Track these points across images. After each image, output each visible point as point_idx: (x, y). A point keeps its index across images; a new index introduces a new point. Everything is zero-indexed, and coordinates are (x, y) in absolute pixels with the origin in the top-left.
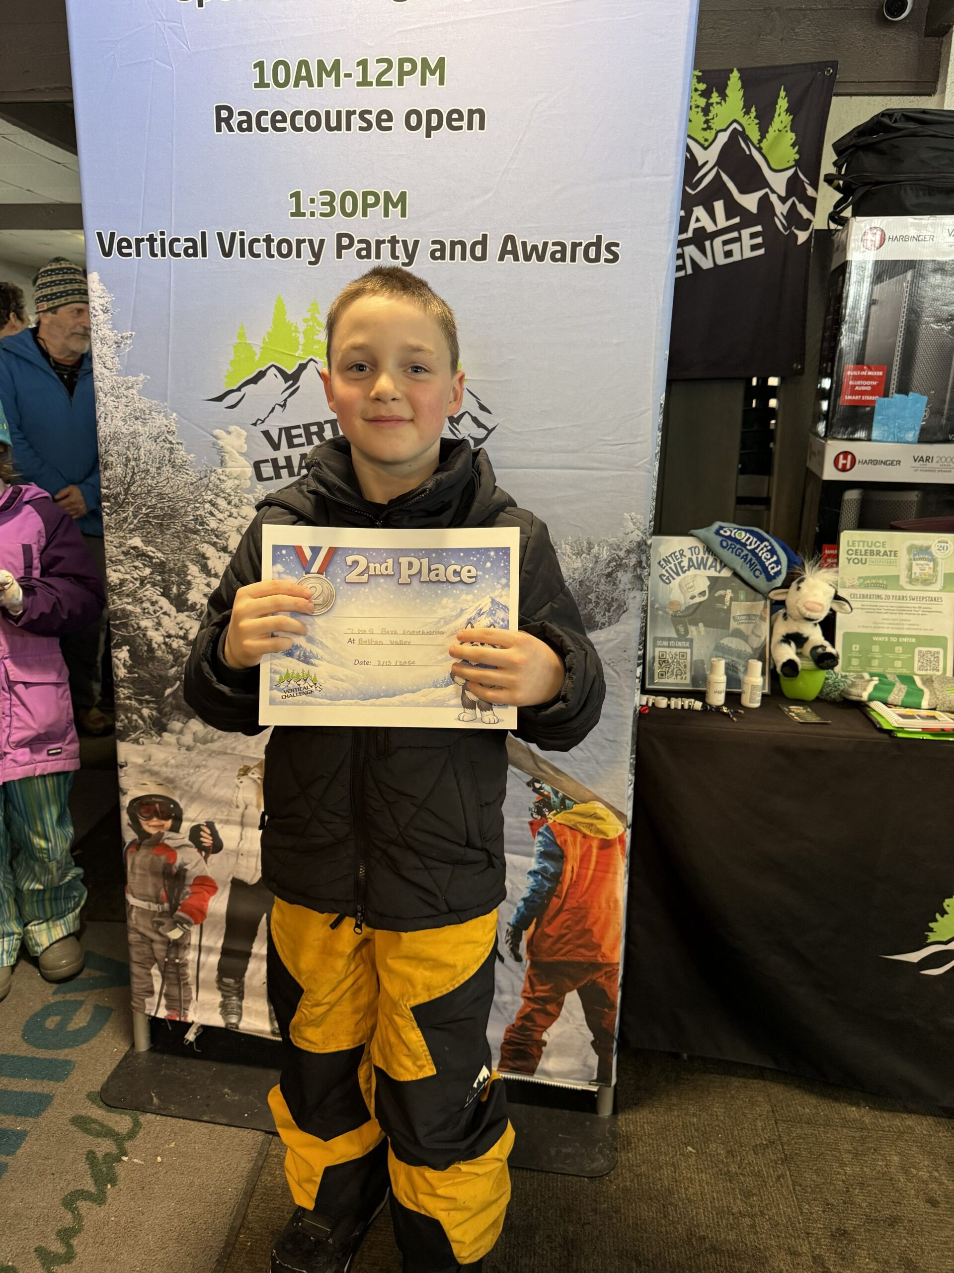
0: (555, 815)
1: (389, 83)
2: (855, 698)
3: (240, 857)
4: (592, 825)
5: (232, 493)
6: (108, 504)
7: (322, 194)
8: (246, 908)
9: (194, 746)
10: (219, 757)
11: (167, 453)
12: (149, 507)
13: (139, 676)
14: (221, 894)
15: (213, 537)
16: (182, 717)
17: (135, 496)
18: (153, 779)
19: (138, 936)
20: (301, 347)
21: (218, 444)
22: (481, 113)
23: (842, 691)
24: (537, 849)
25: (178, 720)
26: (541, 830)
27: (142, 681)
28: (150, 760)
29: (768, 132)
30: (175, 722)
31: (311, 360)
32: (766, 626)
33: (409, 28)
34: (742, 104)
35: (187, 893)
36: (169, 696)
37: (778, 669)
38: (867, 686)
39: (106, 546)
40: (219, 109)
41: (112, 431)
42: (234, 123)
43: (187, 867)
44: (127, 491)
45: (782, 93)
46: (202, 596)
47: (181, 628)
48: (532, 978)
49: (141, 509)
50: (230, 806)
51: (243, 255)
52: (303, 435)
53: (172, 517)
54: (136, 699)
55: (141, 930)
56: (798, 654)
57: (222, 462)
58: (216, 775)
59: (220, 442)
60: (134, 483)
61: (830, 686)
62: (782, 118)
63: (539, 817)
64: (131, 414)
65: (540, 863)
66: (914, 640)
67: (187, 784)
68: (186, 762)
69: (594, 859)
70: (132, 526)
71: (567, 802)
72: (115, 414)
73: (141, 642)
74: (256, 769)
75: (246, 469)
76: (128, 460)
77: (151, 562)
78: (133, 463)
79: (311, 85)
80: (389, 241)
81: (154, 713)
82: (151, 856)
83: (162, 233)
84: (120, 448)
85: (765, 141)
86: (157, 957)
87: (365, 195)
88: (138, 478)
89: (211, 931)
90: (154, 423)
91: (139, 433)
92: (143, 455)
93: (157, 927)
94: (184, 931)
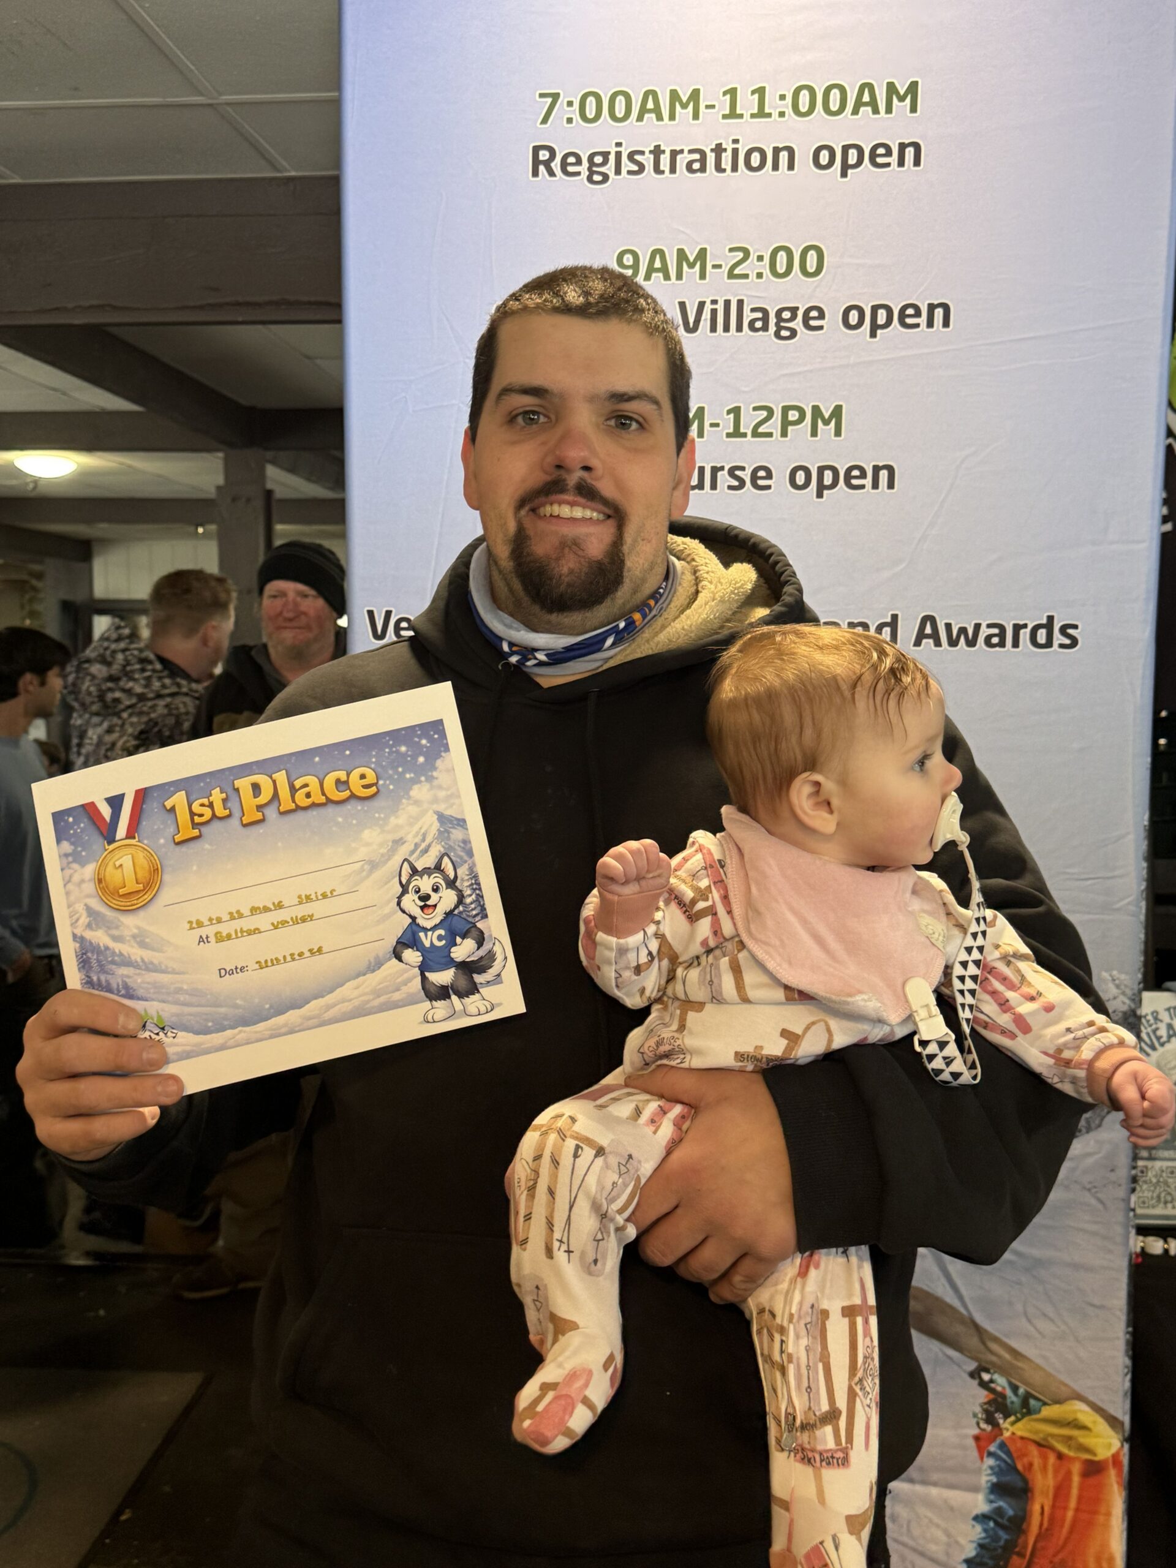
0: (1013, 1424)
1: (770, 435)
4: (1070, 1438)
22: (890, 470)
24: (986, 1479)
26: (992, 1448)
33: (795, 371)
63: (989, 1428)
65: (991, 1502)
69: (1075, 1492)
71: (1032, 1402)
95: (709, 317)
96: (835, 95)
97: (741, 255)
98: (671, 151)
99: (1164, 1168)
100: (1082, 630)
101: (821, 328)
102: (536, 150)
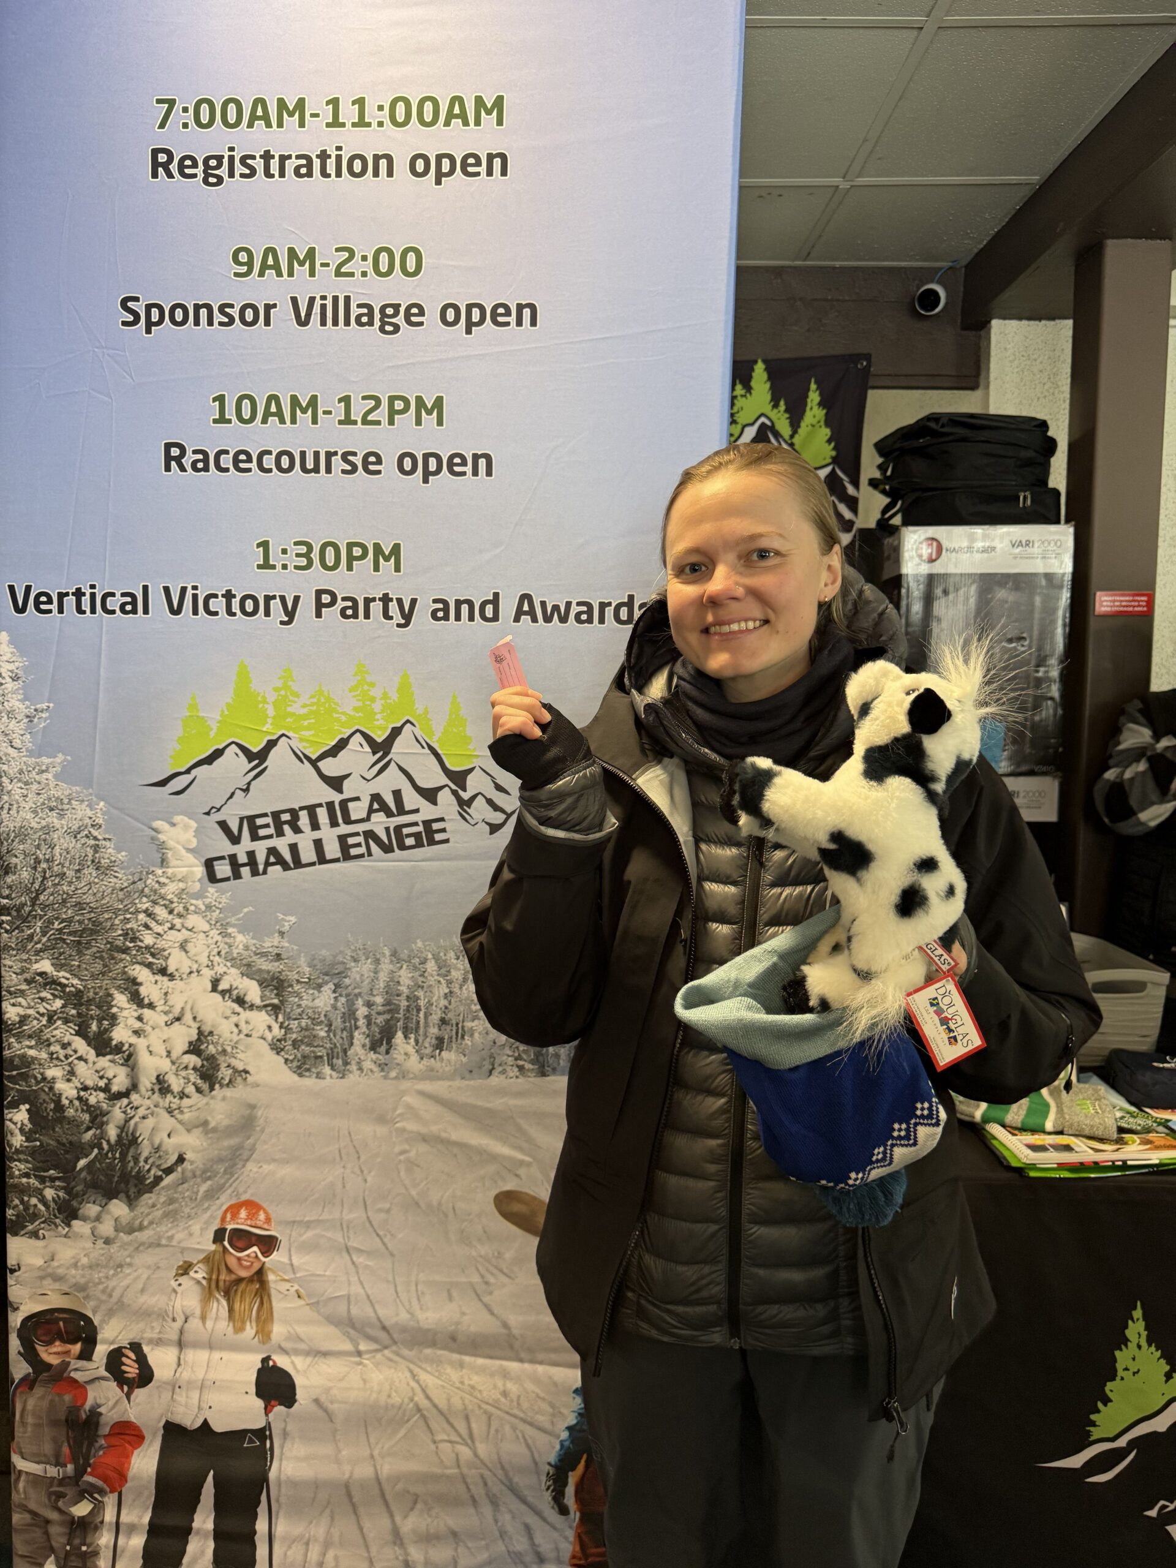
1: (378, 423)
2: (966, 1119)
3: (177, 1390)
5: (175, 900)
6: (9, 918)
7: (296, 544)
8: (185, 1464)
9: (116, 1237)
10: (151, 1250)
11: (90, 852)
12: (63, 921)
13: (42, 1144)
14: (149, 1445)
15: (148, 956)
16: (100, 1198)
17: (44, 907)
18: (57, 1286)
19: (27, 1516)
20: (269, 721)
21: (158, 839)
22: (488, 458)
25: (94, 1202)
27: (46, 1151)
28: (53, 1260)
29: (799, 426)
30: (88, 1205)
31: (283, 735)
33: (400, 363)
34: (769, 397)
35: (101, 1448)
36: (82, 1170)
39: (3, 973)
40: (168, 446)
41: (18, 825)
42: (187, 461)
43: (102, 1410)
44: (34, 901)
45: (813, 386)
46: (130, 1033)
47: (101, 1078)
48: (583, 1536)
49: (53, 924)
51: (195, 612)
52: (272, 825)
53: (93, 932)
54: (36, 1176)
55: (32, 1506)
57: (163, 861)
58: (145, 1276)
59: (162, 837)
60: (45, 890)
62: (814, 413)
64: (44, 804)
67: (103, 1291)
70: (39, 946)
72: (23, 804)
73: (47, 1100)
74: (200, 1265)
75: (195, 869)
76: (38, 861)
77: (64, 992)
78: (44, 865)
79: (282, 421)
80: (380, 599)
81: (61, 1194)
82: (50, 1398)
83: (93, 587)
84: (27, 846)
85: (797, 436)
86: (54, 1544)
87: (350, 546)
88: (50, 883)
89: (134, 1500)
90: (75, 814)
91: (53, 827)
92: (57, 854)
93: (57, 1501)
94: (95, 1504)
95: (319, 311)
96: (428, 107)
97: (346, 255)
98: (280, 156)
101: (421, 324)
102: (155, 152)
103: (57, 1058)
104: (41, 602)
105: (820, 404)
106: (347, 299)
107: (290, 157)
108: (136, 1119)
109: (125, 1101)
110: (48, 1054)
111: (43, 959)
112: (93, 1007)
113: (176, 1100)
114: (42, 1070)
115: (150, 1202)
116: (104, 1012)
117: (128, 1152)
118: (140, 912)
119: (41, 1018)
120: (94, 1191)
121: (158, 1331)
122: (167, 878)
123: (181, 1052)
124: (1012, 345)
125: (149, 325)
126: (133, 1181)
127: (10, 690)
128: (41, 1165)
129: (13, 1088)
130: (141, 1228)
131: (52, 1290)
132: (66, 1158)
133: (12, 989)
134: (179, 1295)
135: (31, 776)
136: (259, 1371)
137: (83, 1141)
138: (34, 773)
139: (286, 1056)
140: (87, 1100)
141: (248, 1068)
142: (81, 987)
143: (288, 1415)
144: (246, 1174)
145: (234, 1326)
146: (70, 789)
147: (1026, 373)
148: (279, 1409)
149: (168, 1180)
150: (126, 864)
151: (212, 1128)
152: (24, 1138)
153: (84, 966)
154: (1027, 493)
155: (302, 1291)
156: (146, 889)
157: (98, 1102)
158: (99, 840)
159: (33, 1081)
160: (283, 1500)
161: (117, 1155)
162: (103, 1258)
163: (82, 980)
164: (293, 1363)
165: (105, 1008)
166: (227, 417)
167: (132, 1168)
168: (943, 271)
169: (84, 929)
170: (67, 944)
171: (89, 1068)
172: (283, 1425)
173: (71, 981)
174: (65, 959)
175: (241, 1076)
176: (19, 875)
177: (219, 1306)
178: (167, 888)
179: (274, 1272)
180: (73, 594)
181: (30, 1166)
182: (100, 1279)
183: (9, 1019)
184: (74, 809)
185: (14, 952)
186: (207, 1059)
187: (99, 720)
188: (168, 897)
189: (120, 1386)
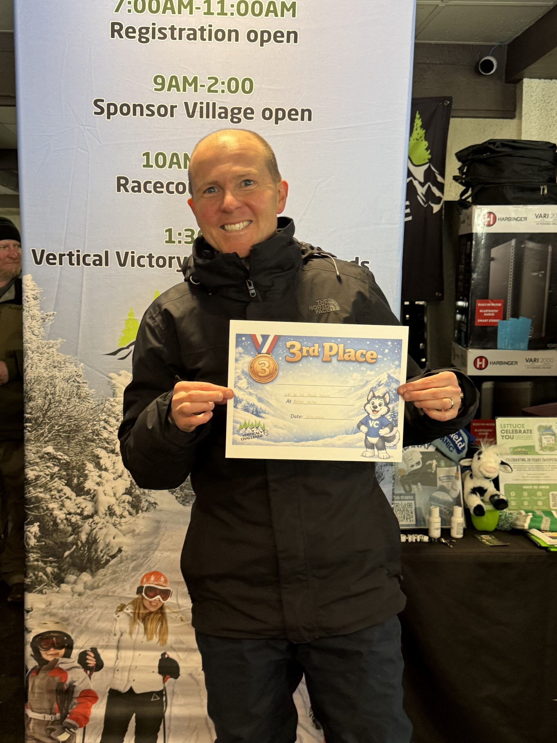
2: (520, 528)
6: (30, 424)
7: (186, 230)
8: (120, 710)
9: (84, 593)
10: (103, 599)
11: (75, 389)
12: (60, 426)
13: (46, 544)
14: (101, 701)
15: (105, 443)
16: (76, 572)
17: (50, 418)
18: (52, 619)
19: (34, 741)
21: (112, 383)
23: (511, 523)
25: (73, 574)
27: (48, 547)
28: (50, 605)
30: (70, 576)
32: (459, 483)
35: (75, 704)
36: (67, 557)
37: (472, 512)
38: (526, 519)
39: (26, 453)
40: (119, 179)
41: (36, 375)
42: (129, 187)
43: (76, 684)
44: (44, 415)
46: (95, 484)
47: (79, 508)
49: (55, 427)
50: (110, 635)
51: (133, 265)
53: (76, 431)
54: (42, 561)
55: (37, 736)
56: (482, 500)
57: (114, 394)
58: (100, 612)
59: (114, 382)
60: (50, 409)
61: (503, 520)
62: (418, 132)
64: (50, 364)
66: (548, 487)
67: (78, 621)
68: (77, 605)
70: (47, 439)
72: (39, 364)
73: (49, 520)
74: (129, 606)
76: (47, 394)
77: (59, 463)
78: (50, 396)
79: (180, 167)
81: (56, 570)
82: (47, 678)
83: (78, 251)
84: (41, 387)
88: (53, 406)
89: (92, 732)
90: (67, 370)
91: (56, 376)
92: (58, 391)
93: (50, 733)
94: (71, 734)
95: (199, 110)
96: (257, 6)
97: (214, 81)
98: (179, 28)
99: (406, 504)
100: (371, 264)
101: (252, 118)
102: (113, 24)
103: (55, 498)
104: (50, 259)
105: (422, 127)
106: (214, 104)
107: (184, 29)
108: (97, 529)
109: (91, 520)
110: (51, 496)
111: (48, 446)
112: (75, 471)
113: (118, 519)
114: (46, 505)
115: (103, 573)
116: (81, 473)
117: (91, 548)
118: (101, 421)
119: (47, 477)
120: (74, 568)
121: (106, 641)
122: (116, 402)
123: (121, 494)
124: (535, 94)
125: (109, 115)
126: (94, 563)
127: (33, 304)
128: (45, 555)
129: (31, 514)
130: (98, 587)
131: (49, 621)
132: (58, 551)
133: (31, 462)
134: (118, 622)
135: (43, 350)
136: (160, 661)
137: (68, 541)
138: (45, 348)
139: (177, 495)
140: (71, 520)
141: (156, 502)
142: (69, 460)
143: (175, 683)
144: (155, 557)
145: (147, 637)
146: (65, 357)
147: (543, 111)
148: (171, 680)
149: (113, 562)
150: (94, 395)
151: (137, 533)
152: (36, 541)
153: (71, 449)
154: (545, 187)
155: (184, 618)
156: (105, 408)
157: (77, 521)
158: (80, 383)
159: (42, 510)
160: (172, 728)
161: (86, 549)
162: (77, 603)
163: (70, 456)
164: (178, 655)
165: (81, 471)
166: (150, 164)
167: (94, 556)
168: (494, 48)
169: (71, 429)
170: (62, 438)
171: (72, 503)
172: (172, 688)
173: (63, 457)
174: (61, 445)
175: (153, 506)
176: (37, 402)
177: (140, 627)
178: (116, 408)
179: (169, 608)
180: (68, 255)
181: (39, 555)
182: (76, 614)
183: (29, 477)
184: (67, 367)
185: (33, 442)
186: (135, 497)
187: (81, 320)
188: (117, 413)
189: (86, 671)
